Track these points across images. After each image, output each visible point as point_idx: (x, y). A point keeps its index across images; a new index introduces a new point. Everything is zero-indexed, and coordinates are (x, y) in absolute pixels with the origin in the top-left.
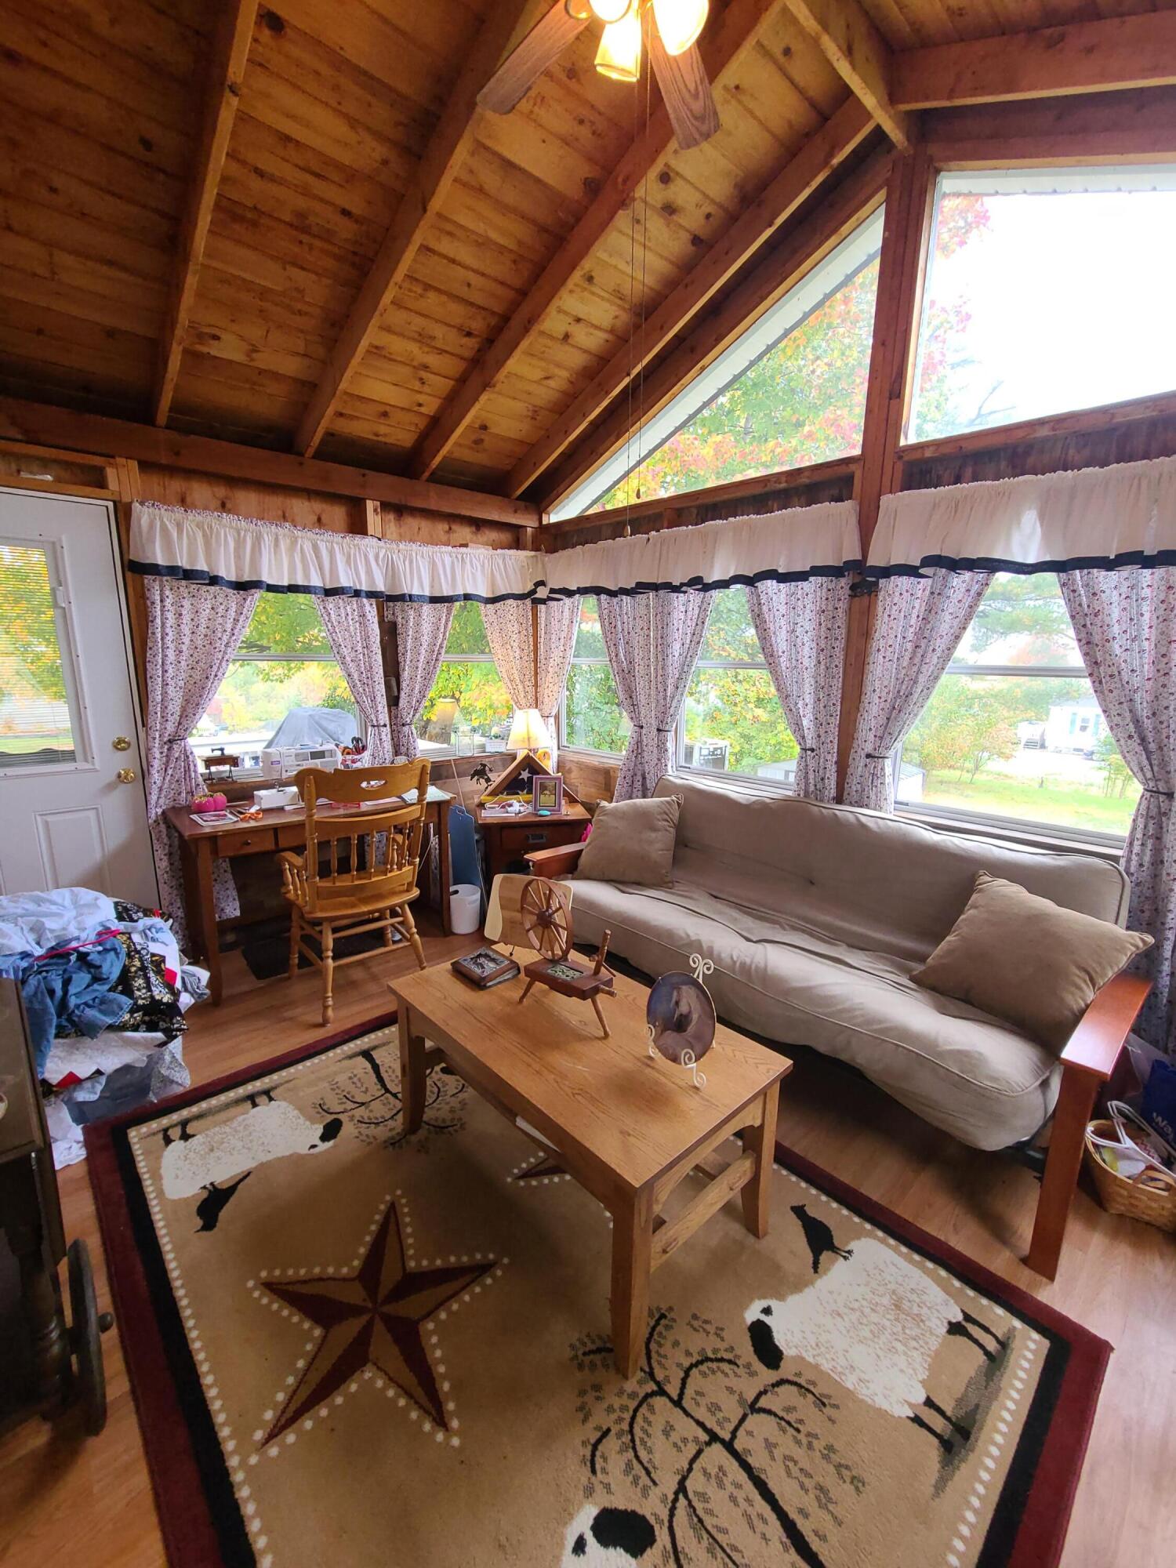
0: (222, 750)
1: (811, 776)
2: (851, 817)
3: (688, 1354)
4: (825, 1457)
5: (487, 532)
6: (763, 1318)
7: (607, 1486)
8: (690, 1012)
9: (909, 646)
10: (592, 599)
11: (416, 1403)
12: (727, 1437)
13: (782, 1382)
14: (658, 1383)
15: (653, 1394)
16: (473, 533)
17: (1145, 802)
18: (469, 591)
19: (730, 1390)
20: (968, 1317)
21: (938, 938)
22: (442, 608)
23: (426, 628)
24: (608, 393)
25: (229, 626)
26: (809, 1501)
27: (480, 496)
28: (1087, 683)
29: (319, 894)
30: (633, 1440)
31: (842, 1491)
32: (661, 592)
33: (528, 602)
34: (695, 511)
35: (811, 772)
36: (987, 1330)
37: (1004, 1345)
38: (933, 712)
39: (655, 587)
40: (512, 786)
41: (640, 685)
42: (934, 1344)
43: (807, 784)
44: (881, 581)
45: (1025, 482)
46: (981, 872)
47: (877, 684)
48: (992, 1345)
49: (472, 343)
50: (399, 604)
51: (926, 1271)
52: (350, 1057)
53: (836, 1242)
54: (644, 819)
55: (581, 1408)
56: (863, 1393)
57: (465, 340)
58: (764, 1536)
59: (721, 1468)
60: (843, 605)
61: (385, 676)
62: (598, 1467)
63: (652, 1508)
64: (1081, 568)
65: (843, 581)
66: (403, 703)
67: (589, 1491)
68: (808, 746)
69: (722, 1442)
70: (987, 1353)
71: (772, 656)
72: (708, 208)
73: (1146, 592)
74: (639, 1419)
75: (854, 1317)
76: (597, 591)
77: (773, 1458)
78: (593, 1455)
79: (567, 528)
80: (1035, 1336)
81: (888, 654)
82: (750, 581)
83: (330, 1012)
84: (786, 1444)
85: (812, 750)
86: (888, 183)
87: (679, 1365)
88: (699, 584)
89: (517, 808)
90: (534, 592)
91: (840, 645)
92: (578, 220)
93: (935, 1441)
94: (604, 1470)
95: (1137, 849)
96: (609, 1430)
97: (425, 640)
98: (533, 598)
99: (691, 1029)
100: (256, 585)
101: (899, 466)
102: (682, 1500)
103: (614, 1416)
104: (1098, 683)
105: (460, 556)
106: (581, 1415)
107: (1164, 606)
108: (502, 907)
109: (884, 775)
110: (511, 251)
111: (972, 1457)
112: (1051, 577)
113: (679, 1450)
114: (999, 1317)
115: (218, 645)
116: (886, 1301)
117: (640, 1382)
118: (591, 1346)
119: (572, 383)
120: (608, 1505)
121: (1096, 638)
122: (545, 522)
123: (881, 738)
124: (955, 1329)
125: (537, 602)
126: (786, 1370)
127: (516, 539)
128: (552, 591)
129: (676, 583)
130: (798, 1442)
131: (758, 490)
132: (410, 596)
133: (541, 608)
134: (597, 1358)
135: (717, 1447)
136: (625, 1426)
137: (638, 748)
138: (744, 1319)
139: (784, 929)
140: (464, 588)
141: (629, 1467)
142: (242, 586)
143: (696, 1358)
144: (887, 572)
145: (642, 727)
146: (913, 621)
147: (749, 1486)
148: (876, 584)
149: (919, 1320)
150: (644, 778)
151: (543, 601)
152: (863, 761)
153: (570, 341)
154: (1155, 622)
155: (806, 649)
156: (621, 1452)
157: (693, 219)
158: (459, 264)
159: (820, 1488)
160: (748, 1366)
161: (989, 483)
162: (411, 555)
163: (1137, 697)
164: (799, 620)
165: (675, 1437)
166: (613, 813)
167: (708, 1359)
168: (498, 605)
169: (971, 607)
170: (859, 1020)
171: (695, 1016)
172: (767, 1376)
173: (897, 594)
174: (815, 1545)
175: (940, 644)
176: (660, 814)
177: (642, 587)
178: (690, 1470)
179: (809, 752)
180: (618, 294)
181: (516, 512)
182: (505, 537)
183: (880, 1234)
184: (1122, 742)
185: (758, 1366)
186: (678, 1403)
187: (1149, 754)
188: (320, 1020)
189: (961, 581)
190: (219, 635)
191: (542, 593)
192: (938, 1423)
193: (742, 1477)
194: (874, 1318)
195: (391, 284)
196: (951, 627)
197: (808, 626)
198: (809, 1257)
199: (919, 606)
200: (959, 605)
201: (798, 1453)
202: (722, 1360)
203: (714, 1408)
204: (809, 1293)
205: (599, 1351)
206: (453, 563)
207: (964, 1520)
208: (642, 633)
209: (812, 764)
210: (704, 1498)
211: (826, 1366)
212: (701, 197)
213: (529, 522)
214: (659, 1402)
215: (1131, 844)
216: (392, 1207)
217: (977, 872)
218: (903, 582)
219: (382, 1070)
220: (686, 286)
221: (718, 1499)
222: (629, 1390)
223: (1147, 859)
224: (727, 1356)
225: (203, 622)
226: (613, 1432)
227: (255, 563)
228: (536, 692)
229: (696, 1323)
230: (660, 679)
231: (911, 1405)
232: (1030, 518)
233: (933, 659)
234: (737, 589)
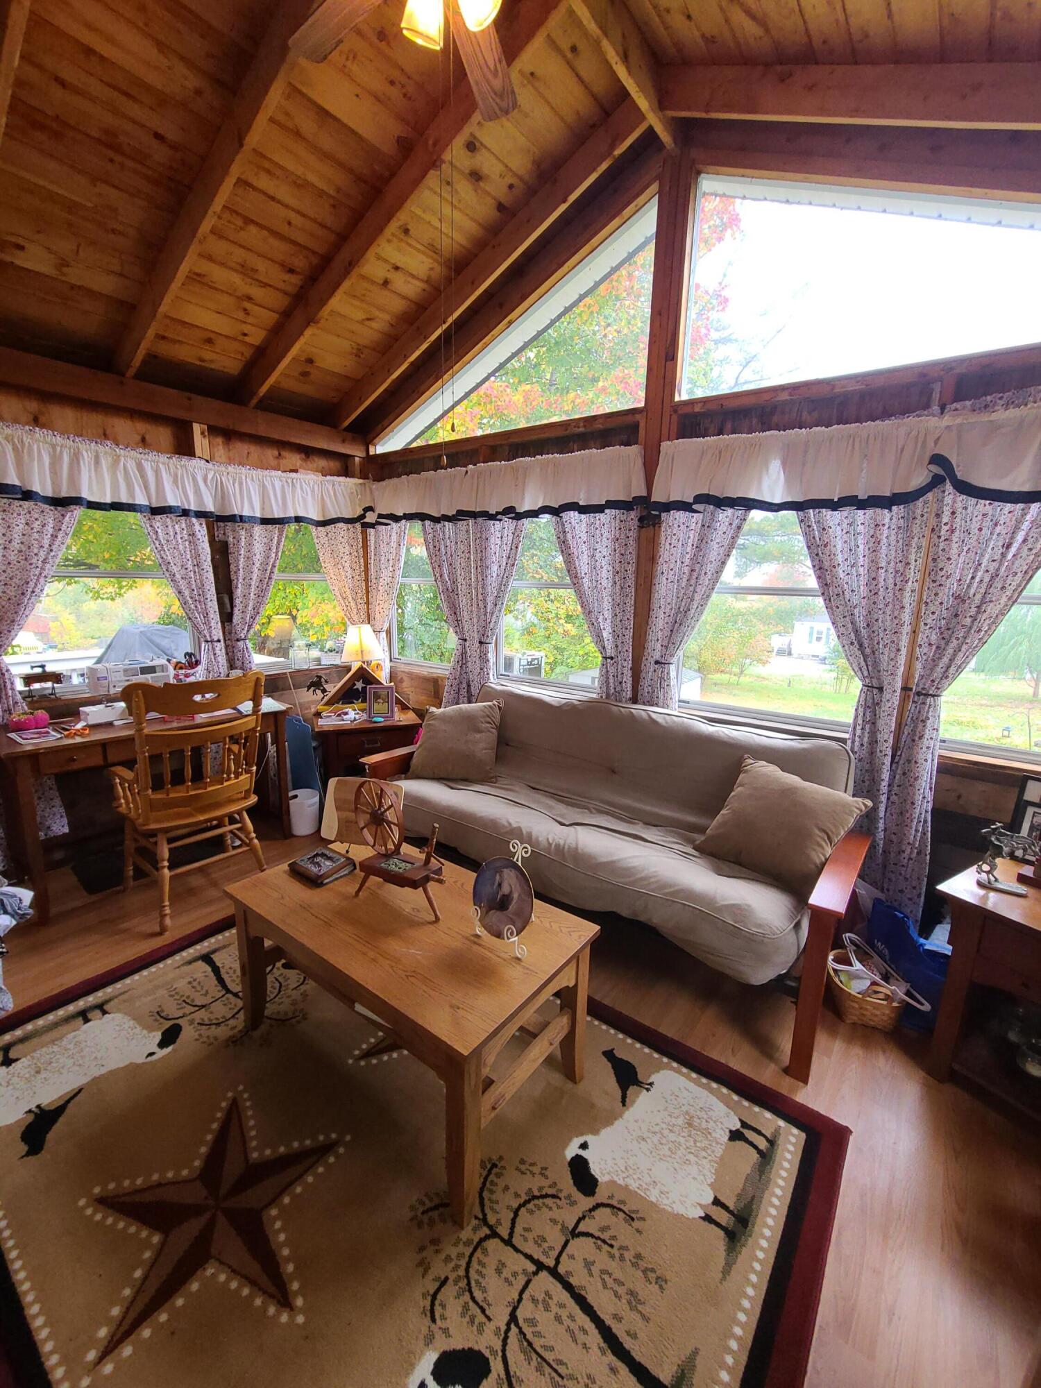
0: (43, 667)
1: (611, 680)
2: (643, 713)
3: (517, 1195)
4: (635, 1265)
5: (316, 459)
6: (581, 1152)
7: (446, 1331)
8: (511, 892)
9: (687, 570)
10: (418, 525)
11: (260, 1289)
12: (551, 1263)
13: (598, 1206)
14: (490, 1227)
15: (487, 1238)
16: (302, 459)
17: (863, 695)
18: (301, 514)
19: (554, 1221)
20: (744, 1124)
21: (714, 812)
22: (275, 529)
23: (258, 548)
24: (426, 338)
25: (46, 542)
26: (622, 1307)
27: (307, 425)
28: (820, 601)
29: (152, 806)
30: (469, 1284)
31: (648, 1291)
32: (480, 520)
33: (358, 525)
34: (507, 448)
35: (611, 677)
36: (759, 1133)
37: (772, 1142)
38: (708, 626)
39: (474, 515)
40: (348, 695)
41: (463, 602)
42: (719, 1151)
43: (608, 687)
44: (663, 514)
45: (772, 435)
46: (746, 756)
47: (662, 601)
48: (762, 1144)
49: (295, 280)
50: (229, 524)
51: (711, 1091)
52: (190, 962)
53: (640, 1077)
54: (469, 721)
55: (420, 1264)
56: (665, 1203)
57: (287, 277)
58: (585, 1346)
59: (547, 1293)
60: (632, 534)
61: (218, 593)
62: (437, 1316)
63: (486, 1342)
64: (814, 508)
65: (633, 514)
66: (236, 618)
67: (429, 1340)
68: (608, 655)
69: (548, 1268)
70: (759, 1151)
71: (576, 577)
72: (510, 180)
73: (861, 529)
74: (474, 1264)
75: (655, 1139)
76: (422, 517)
77: (591, 1275)
78: (433, 1304)
79: (392, 459)
80: (795, 1131)
81: (670, 576)
82: (556, 512)
83: (168, 921)
84: (602, 1259)
85: (612, 658)
86: (659, 177)
87: (508, 1207)
88: (510, 512)
89: (352, 716)
90: (363, 516)
91: (632, 568)
92: (393, 175)
93: (722, 1233)
94: (443, 1318)
95: (858, 732)
96: (447, 1279)
97: (258, 559)
98: (362, 522)
99: (512, 907)
100: (76, 501)
101: (675, 417)
102: (514, 1329)
103: (452, 1265)
104: (828, 600)
105: (290, 481)
106: (421, 1269)
107: (873, 540)
108: (338, 809)
109: (669, 679)
110: (329, 196)
111: (750, 1241)
112: (791, 515)
113: (510, 1284)
114: (768, 1120)
115: (34, 561)
116: (680, 1121)
117: (475, 1230)
118: (429, 1204)
119: (392, 325)
120: (447, 1348)
121: (826, 565)
122: (372, 452)
123: (667, 647)
124: (735, 1136)
125: (366, 526)
126: (601, 1195)
127: (344, 467)
128: (380, 516)
129: (493, 512)
130: (612, 1257)
131: (559, 433)
132: (241, 517)
133: (371, 531)
134: (435, 1214)
135: (544, 1274)
136: (461, 1272)
137: (463, 659)
138: (564, 1157)
139: (591, 812)
140: (295, 511)
141: (466, 1308)
142: (61, 503)
143: (524, 1198)
144: (668, 507)
145: (466, 640)
146: (689, 549)
147: (571, 1303)
148: (659, 516)
149: (707, 1133)
150: (469, 686)
151: (372, 526)
152: (652, 667)
153: (389, 286)
154: (867, 553)
155: (604, 571)
156: (458, 1297)
157: (497, 186)
158: (279, 202)
159: (631, 1293)
160: (569, 1197)
161: (744, 435)
162: (240, 478)
163: (856, 612)
164: (598, 546)
165: (506, 1273)
166: (444, 718)
167: (535, 1197)
168: (329, 528)
169: (733, 538)
170: (653, 886)
171: (515, 896)
172: (585, 1203)
173: (676, 526)
174: (628, 1343)
175: (710, 568)
176: (483, 717)
177: (461, 515)
178: (520, 1300)
179: (609, 660)
180: (432, 248)
181: (344, 441)
182: (334, 464)
183: (675, 1065)
184: (846, 647)
185: (577, 1195)
186: (508, 1242)
187: (865, 657)
188: (157, 929)
189: (725, 516)
190: (36, 551)
191: (371, 518)
192: (723, 1217)
193: (565, 1296)
194: (672, 1137)
195: (210, 212)
196: (719, 554)
197: (605, 552)
198: (618, 1093)
199: (693, 537)
200: (725, 536)
201: (613, 1266)
202: (546, 1196)
203: (541, 1240)
204: (619, 1124)
205: (436, 1208)
206: (283, 486)
207: (745, 1295)
208: (463, 556)
209: (612, 670)
210: (532, 1322)
211: (633, 1186)
212: (504, 169)
213: (357, 452)
214: (493, 1244)
215: (855, 728)
216: (235, 1104)
217: (742, 757)
218: (680, 516)
219: (223, 971)
220: (494, 247)
221: (545, 1320)
222: (464, 1239)
223: (866, 740)
224: (550, 1191)
225: (17, 539)
226: (450, 1281)
227: (74, 479)
228: (368, 609)
229: (523, 1167)
230: (480, 597)
231: (701, 1205)
232: (775, 466)
233: (705, 581)
234: (545, 518)
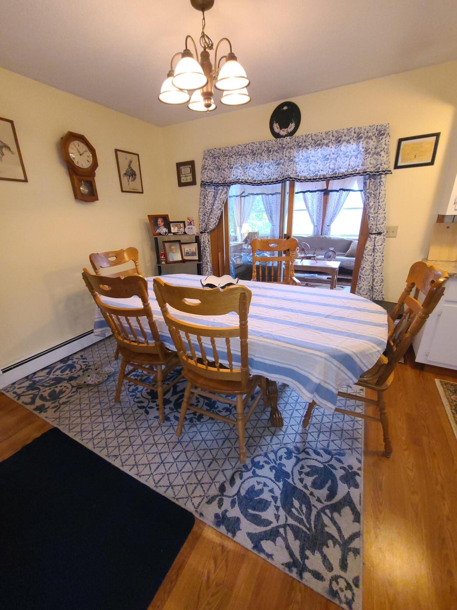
1: (316, 231)
2: (325, 237)
9: (335, 205)
10: (260, 196)
43: (315, 233)
47: (329, 212)
60: (323, 197)
65: (323, 192)
71: (308, 208)
76: (262, 194)
82: (304, 192)
85: (316, 226)
90: (242, 194)
91: (322, 205)
112: (359, 193)
123: (330, 222)
125: (241, 197)
128: (249, 194)
133: (243, 198)
144: (332, 191)
146: (336, 200)
148: (329, 193)
151: (244, 196)
152: (326, 227)
155: (315, 206)
169: (346, 198)
171: (332, 255)
173: (333, 195)
175: (341, 204)
189: (344, 193)
196: (343, 201)
197: (315, 201)
199: (337, 197)
200: (344, 197)
209: (316, 229)
218: (335, 193)
232: (356, 182)
233: (340, 207)
234: (301, 194)
